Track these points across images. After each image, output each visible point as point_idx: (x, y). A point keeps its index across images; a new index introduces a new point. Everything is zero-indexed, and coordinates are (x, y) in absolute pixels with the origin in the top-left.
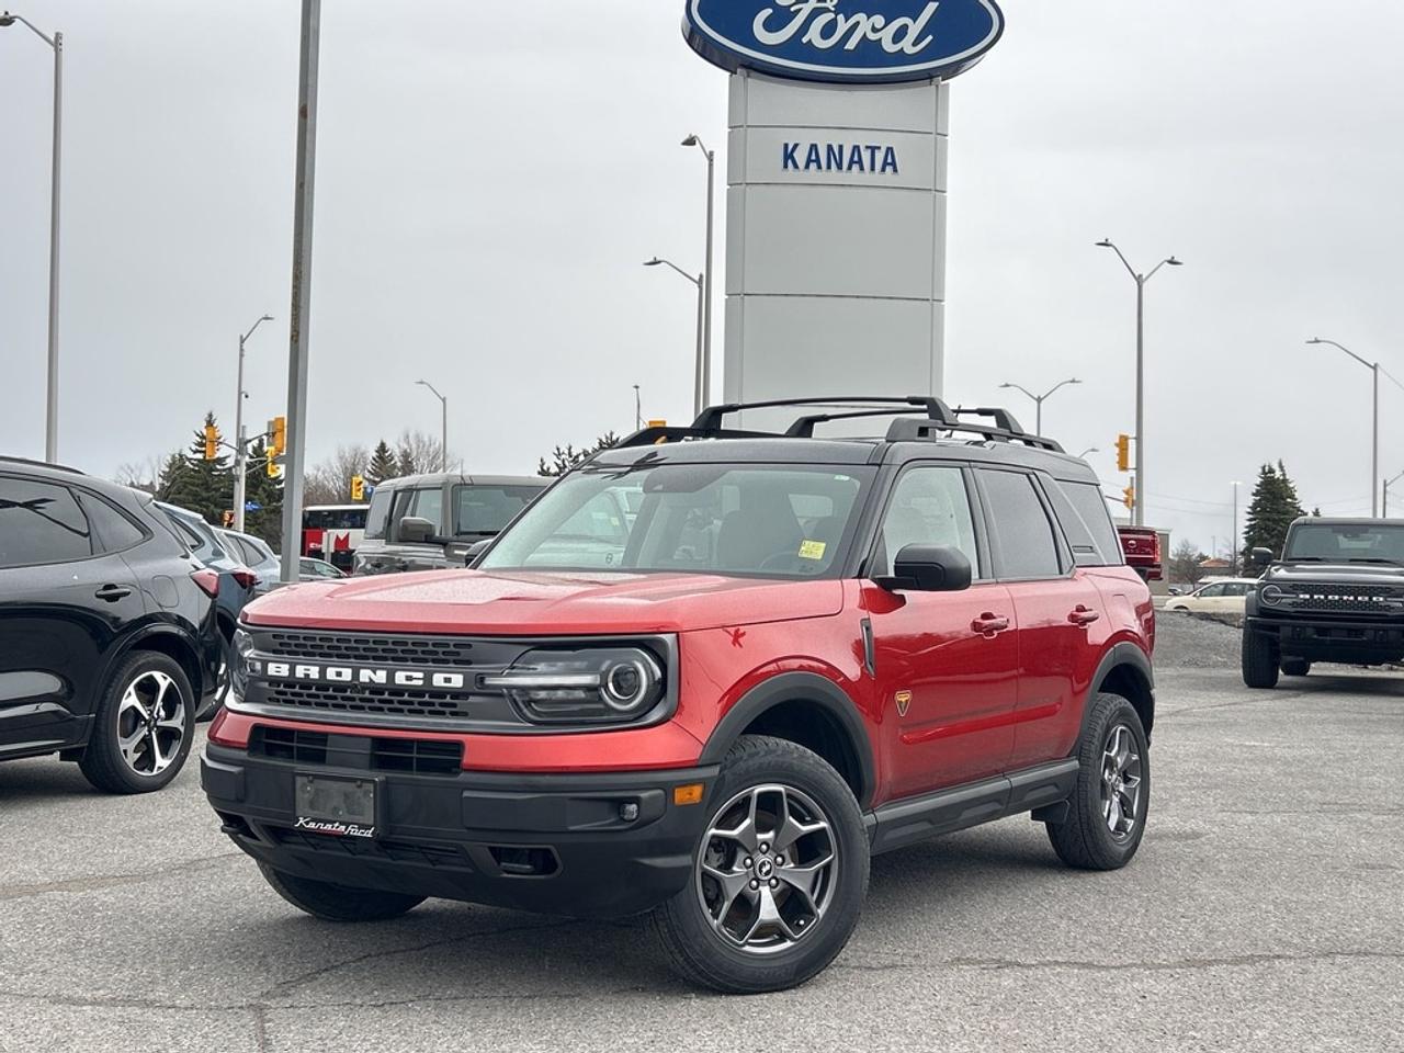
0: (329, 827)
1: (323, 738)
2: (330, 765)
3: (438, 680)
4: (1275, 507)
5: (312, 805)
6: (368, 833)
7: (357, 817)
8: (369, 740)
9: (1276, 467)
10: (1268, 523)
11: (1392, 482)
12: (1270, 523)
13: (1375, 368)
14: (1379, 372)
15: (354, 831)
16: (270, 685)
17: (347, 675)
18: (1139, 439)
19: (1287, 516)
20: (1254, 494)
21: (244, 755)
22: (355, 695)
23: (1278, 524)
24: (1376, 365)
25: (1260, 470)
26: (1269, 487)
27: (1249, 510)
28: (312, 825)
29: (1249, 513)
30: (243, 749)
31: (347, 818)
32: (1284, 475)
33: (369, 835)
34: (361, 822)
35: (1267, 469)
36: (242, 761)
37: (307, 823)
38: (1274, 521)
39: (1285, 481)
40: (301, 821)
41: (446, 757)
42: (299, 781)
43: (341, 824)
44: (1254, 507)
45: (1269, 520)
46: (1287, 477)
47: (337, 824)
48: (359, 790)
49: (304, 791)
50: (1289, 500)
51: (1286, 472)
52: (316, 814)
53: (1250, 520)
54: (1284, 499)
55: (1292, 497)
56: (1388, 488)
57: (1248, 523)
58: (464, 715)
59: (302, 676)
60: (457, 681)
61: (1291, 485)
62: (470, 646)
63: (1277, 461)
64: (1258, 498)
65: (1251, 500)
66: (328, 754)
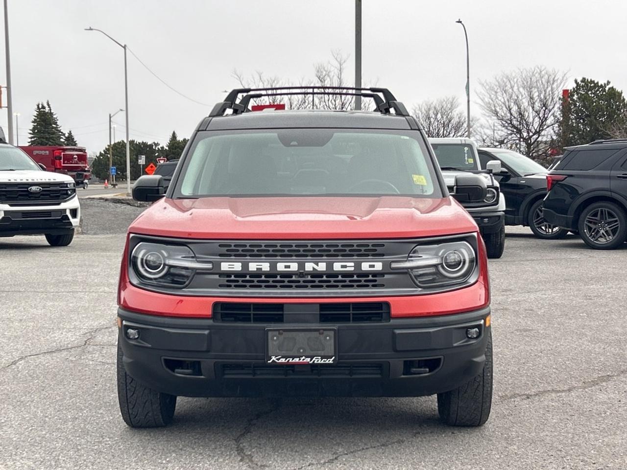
0: (297, 360)
1: (280, 306)
2: (287, 322)
3: (365, 266)
4: (46, 130)
5: (280, 347)
6: (331, 361)
7: (319, 352)
8: (318, 305)
9: (45, 105)
10: (43, 140)
11: (114, 115)
12: (44, 140)
13: (125, 47)
14: (127, 50)
15: (318, 360)
16: (219, 276)
17: (294, 267)
18: (8, 88)
19: (54, 136)
20: (33, 122)
21: (210, 322)
22: (299, 279)
23: (49, 141)
24: (125, 46)
25: (36, 107)
26: (43, 117)
27: (31, 132)
28: (283, 360)
29: (30, 134)
30: (208, 318)
31: (312, 353)
32: (50, 110)
33: (331, 362)
34: (323, 354)
35: (40, 106)
36: (209, 326)
37: (278, 359)
38: (46, 138)
39: (51, 114)
40: (274, 358)
41: (379, 310)
42: (270, 334)
43: (307, 357)
44: (33, 130)
45: (43, 138)
46: (52, 111)
47: (304, 358)
48: (321, 336)
49: (274, 340)
50: (54, 126)
51: (52, 108)
52: (284, 353)
53: (31, 138)
54: (51, 125)
55: (56, 123)
56: (111, 119)
57: (30, 140)
58: (382, 286)
59: (255, 270)
60: (378, 266)
61: (55, 116)
62: (384, 245)
63: (46, 102)
64: (36, 124)
65: (31, 126)
66: (285, 316)
